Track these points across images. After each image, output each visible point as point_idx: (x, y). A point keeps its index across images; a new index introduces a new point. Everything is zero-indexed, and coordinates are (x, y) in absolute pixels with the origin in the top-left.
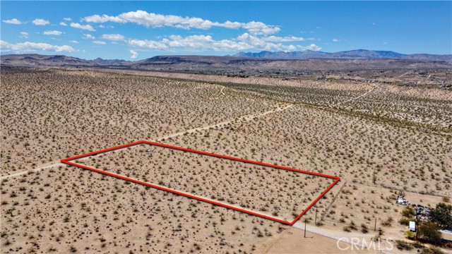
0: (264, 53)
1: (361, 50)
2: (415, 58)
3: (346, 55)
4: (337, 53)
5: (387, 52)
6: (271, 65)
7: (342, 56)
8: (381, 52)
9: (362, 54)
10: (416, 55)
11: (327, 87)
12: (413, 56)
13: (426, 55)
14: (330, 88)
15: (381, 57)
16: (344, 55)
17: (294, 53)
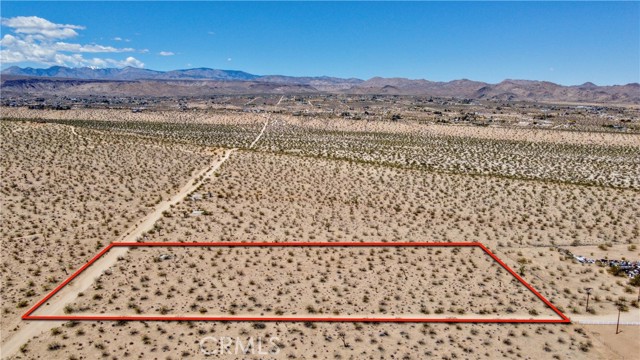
0: (56, 69)
1: (204, 69)
2: (272, 80)
3: (186, 76)
4: (173, 72)
5: (237, 72)
6: (85, 89)
7: (180, 76)
8: (230, 72)
9: (206, 73)
10: (272, 76)
11: (206, 121)
12: (269, 77)
13: (283, 77)
14: (211, 122)
15: (230, 78)
16: (183, 75)
17: (107, 71)
